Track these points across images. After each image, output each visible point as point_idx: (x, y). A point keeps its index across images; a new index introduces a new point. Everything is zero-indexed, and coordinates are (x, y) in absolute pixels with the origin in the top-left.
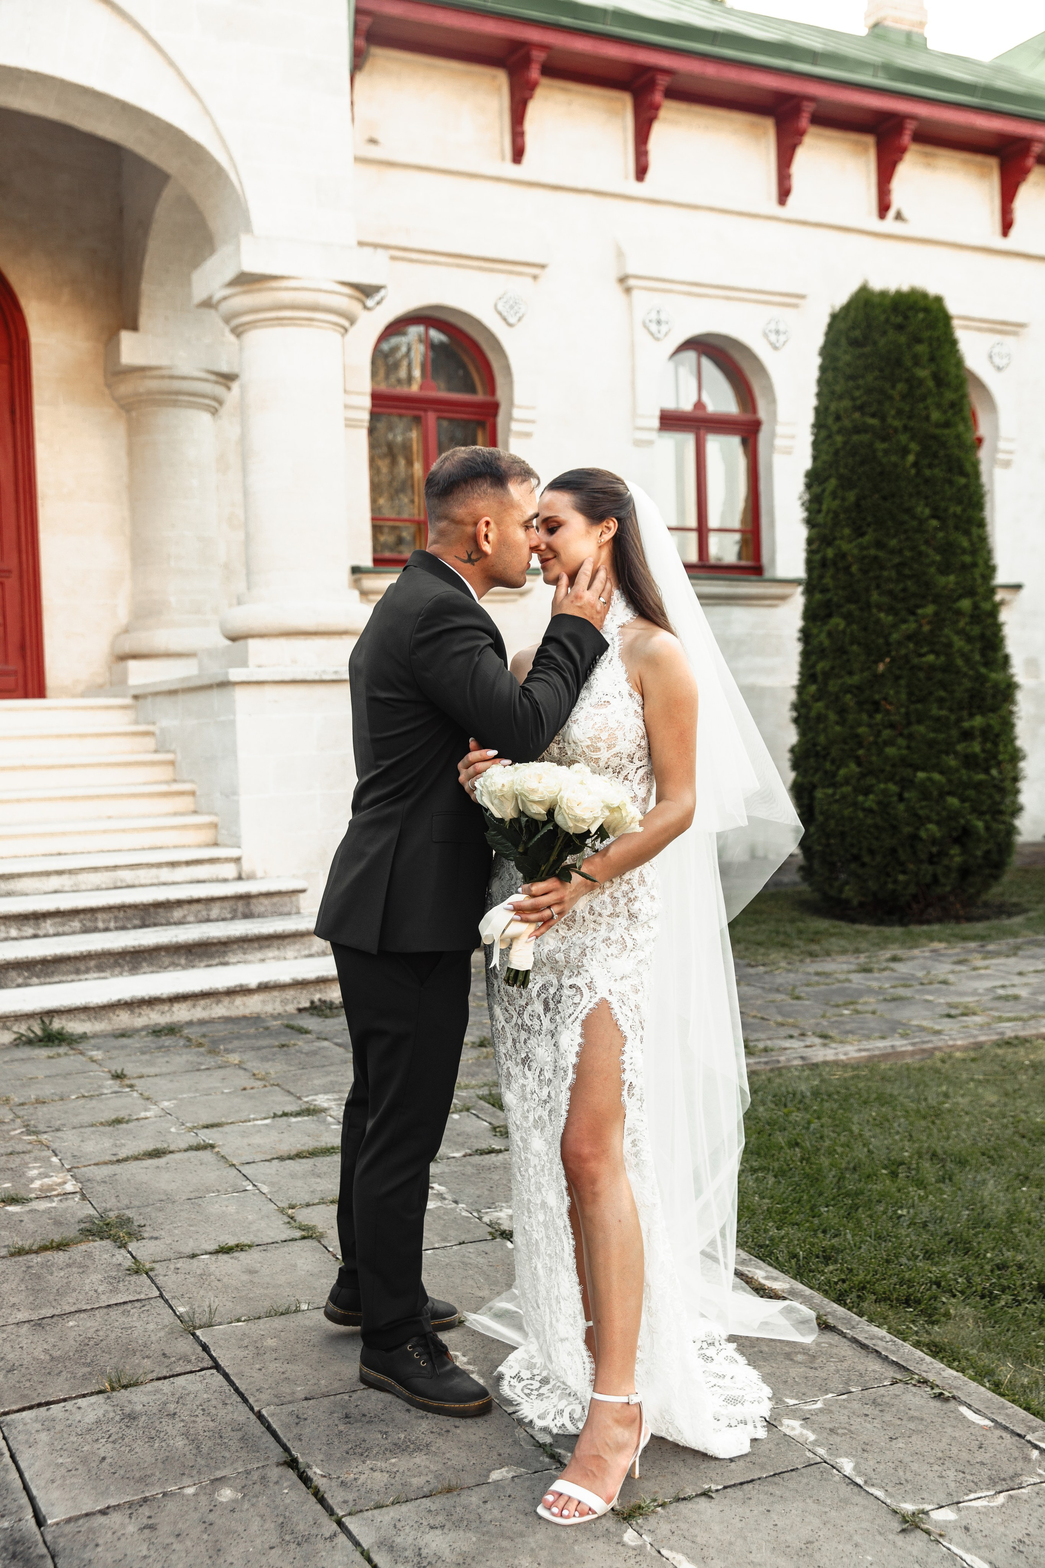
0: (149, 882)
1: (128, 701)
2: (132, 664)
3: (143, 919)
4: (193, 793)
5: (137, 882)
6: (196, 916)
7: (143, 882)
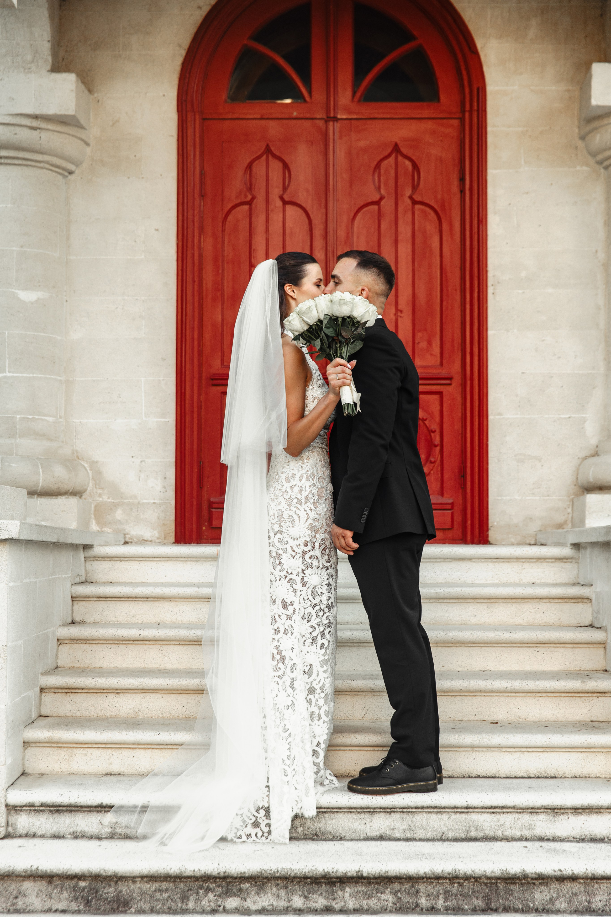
0: (517, 833)
1: (567, 551)
2: (592, 498)
3: (487, 898)
5: (499, 834)
6: (570, 902)
7: (509, 833)
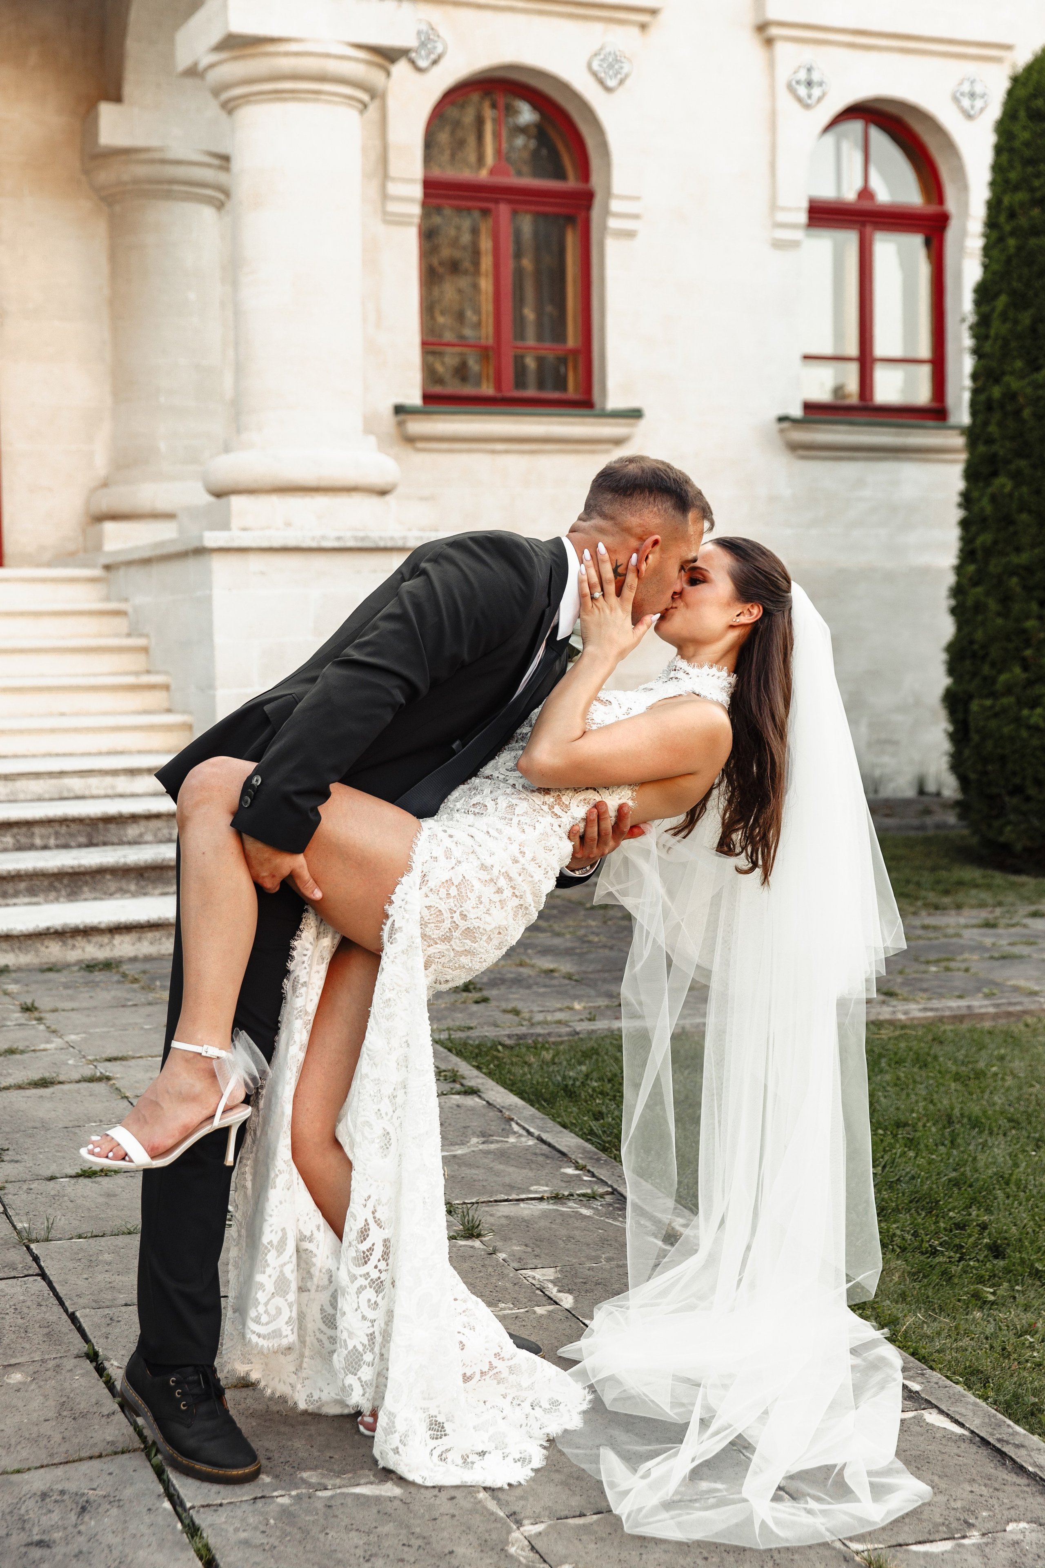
0: (102, 792)
1: (97, 572)
2: (109, 527)
3: (90, 836)
4: (166, 687)
5: (87, 793)
6: (155, 835)
7: (95, 792)
